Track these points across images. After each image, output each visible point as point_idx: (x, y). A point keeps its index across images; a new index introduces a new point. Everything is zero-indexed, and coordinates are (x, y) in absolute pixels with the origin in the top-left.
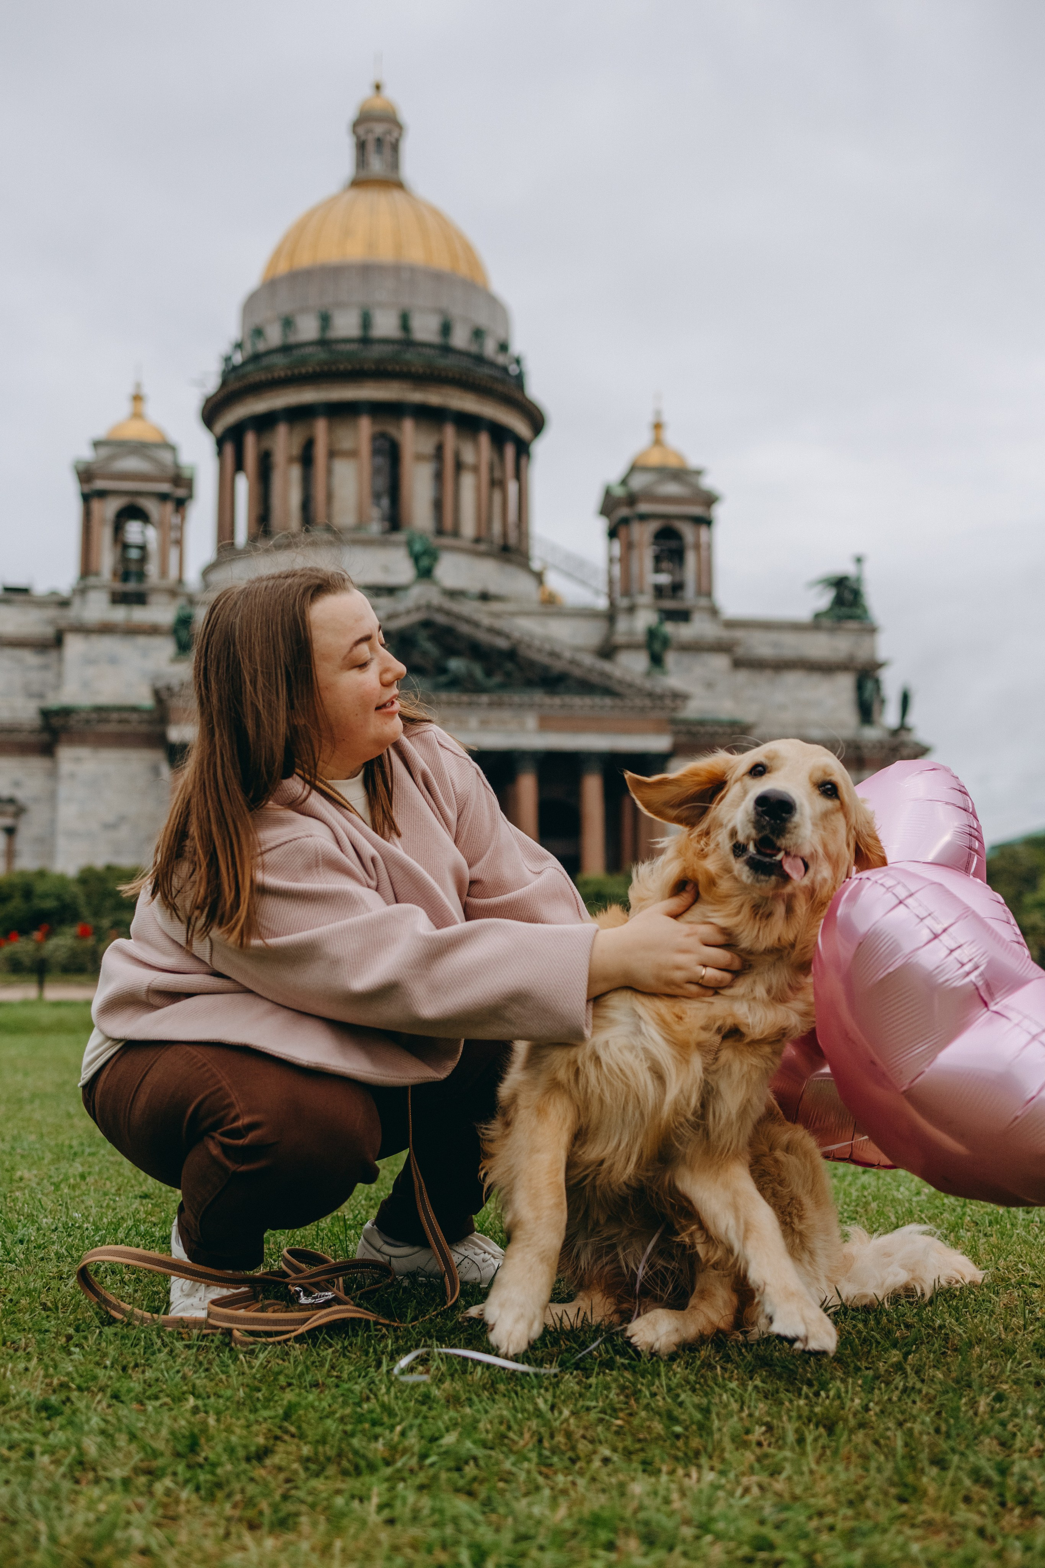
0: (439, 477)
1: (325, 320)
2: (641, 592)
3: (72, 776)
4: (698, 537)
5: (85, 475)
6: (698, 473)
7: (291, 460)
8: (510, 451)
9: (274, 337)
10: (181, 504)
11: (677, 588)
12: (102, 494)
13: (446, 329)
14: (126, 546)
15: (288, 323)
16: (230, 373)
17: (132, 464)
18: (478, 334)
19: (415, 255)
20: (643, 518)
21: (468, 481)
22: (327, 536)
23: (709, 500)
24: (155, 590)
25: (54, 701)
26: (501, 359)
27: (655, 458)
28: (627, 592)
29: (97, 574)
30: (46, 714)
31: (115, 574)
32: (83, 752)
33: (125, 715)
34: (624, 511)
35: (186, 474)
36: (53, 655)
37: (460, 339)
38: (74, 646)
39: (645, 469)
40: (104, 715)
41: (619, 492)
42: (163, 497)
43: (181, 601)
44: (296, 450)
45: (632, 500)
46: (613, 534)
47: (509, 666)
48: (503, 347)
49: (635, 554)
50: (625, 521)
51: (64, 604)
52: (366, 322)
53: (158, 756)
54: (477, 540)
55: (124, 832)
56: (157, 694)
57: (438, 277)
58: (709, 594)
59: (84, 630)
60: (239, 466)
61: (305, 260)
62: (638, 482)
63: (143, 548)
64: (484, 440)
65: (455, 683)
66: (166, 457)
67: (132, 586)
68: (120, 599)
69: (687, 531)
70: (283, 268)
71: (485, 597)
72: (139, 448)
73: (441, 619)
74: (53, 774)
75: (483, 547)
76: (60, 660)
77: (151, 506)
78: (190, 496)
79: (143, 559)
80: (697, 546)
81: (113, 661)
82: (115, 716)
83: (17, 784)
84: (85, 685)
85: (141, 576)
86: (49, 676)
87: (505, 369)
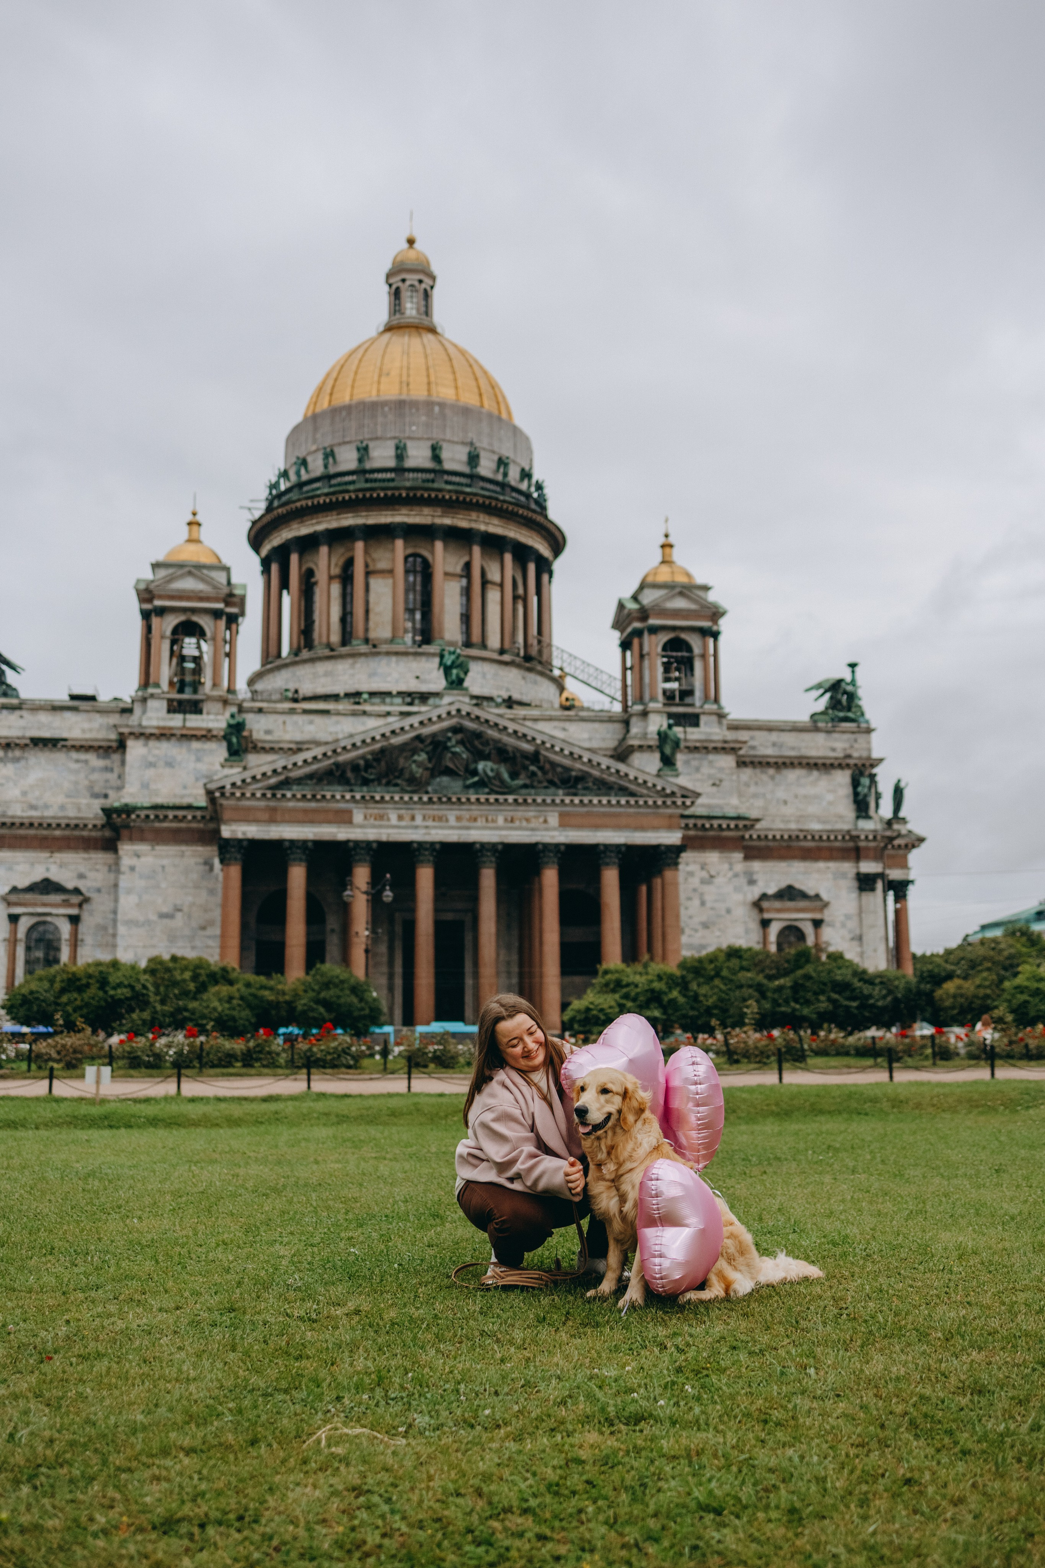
0: (467, 592)
1: (364, 452)
2: (653, 699)
3: (132, 869)
4: (705, 647)
5: (146, 594)
6: (706, 588)
7: (331, 578)
8: (532, 568)
9: (317, 467)
10: (232, 620)
11: (687, 693)
12: (161, 612)
13: (473, 459)
14: (182, 659)
15: (329, 454)
16: (276, 498)
17: (188, 584)
18: (502, 463)
19: (445, 393)
20: (653, 630)
21: (493, 596)
22: (364, 648)
23: (716, 614)
24: (209, 698)
25: (116, 800)
26: (524, 486)
27: (664, 576)
28: (640, 700)
29: (157, 685)
30: (108, 812)
31: (171, 683)
32: (143, 848)
33: (180, 813)
34: (637, 625)
35: (237, 592)
36: (116, 757)
37: (486, 468)
38: (135, 750)
39: (656, 586)
40: (161, 814)
41: (632, 606)
42: (217, 614)
43: (234, 709)
44: (336, 571)
45: (644, 614)
46: (625, 645)
47: (533, 768)
48: (526, 475)
49: (646, 663)
50: (639, 633)
51: (127, 711)
52: (400, 453)
53: (211, 851)
54: (502, 652)
55: (179, 920)
56: (210, 793)
57: (466, 411)
58: (716, 700)
59: (144, 736)
60: (284, 584)
61: (344, 398)
62: (649, 598)
63: (197, 660)
64: (508, 557)
65: (482, 784)
66: (221, 577)
67: (187, 696)
68: (176, 707)
69: (695, 642)
70: (324, 404)
71: (510, 703)
72: (195, 569)
73: (469, 724)
74: (115, 868)
75: (506, 658)
76: (123, 763)
77: (205, 622)
78: (242, 613)
79: (198, 671)
80: (704, 656)
81: (170, 764)
82: (171, 814)
83: (81, 876)
84: (145, 786)
85: (196, 685)
86: (112, 777)
87: (528, 496)
